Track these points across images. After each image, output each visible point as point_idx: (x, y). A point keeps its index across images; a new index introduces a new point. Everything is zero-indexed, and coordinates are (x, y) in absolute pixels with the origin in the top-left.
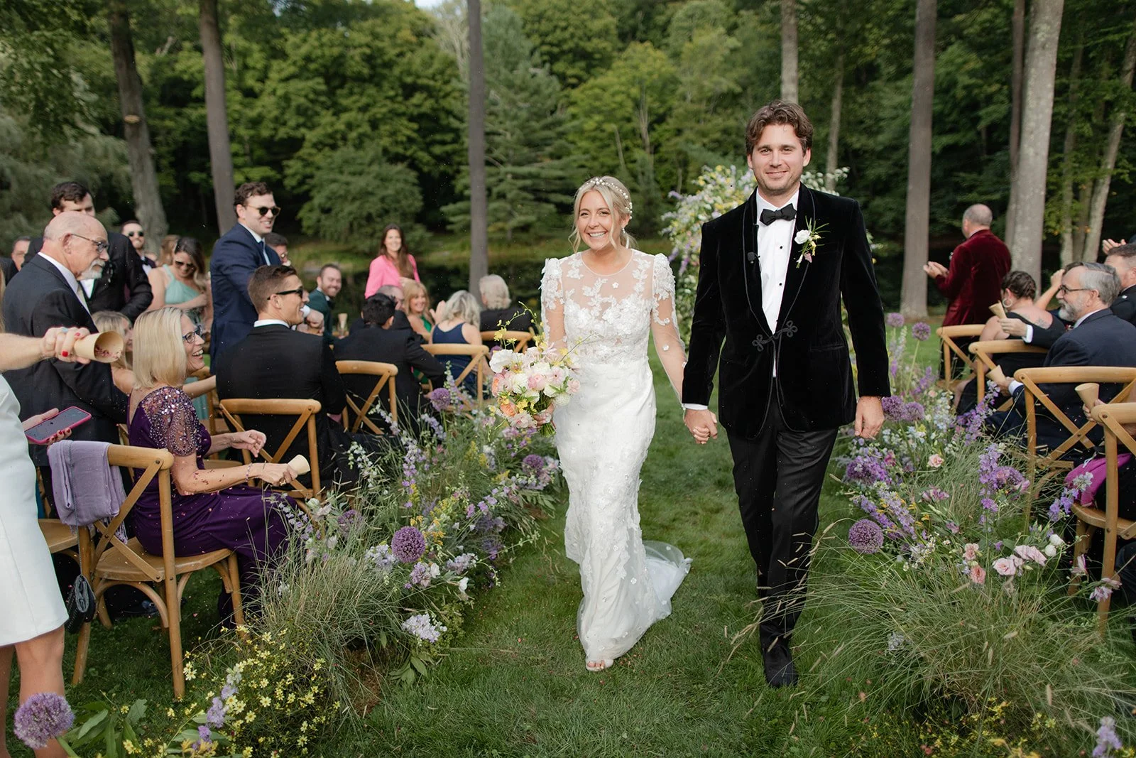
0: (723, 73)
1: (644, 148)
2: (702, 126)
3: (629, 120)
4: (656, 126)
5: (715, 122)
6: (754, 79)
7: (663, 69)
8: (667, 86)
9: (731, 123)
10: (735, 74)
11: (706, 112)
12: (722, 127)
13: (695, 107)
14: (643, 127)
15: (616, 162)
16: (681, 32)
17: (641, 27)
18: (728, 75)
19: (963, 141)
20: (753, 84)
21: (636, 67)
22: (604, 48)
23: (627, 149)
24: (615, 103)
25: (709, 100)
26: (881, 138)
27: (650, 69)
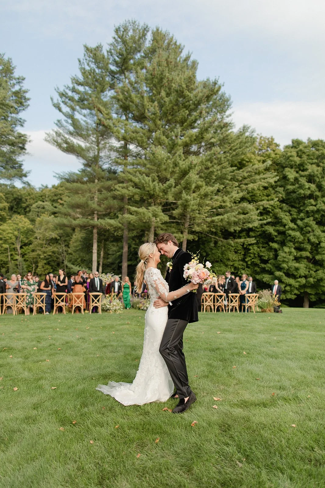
0: (53, 230)
1: (18, 255)
2: (43, 249)
3: (13, 244)
4: (24, 247)
5: (49, 248)
6: (64, 234)
7: (28, 226)
8: (29, 232)
9: (55, 249)
10: (57, 232)
11: (46, 244)
12: (52, 250)
13: (41, 242)
14: (18, 247)
15: (7, 260)
16: (35, 212)
17: (15, 207)
18: (55, 232)
19: (133, 264)
20: (63, 236)
21: (17, 224)
22: (3, 215)
23: (11, 255)
24: (8, 237)
25: (47, 240)
26: (109, 260)
27: (23, 226)
